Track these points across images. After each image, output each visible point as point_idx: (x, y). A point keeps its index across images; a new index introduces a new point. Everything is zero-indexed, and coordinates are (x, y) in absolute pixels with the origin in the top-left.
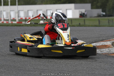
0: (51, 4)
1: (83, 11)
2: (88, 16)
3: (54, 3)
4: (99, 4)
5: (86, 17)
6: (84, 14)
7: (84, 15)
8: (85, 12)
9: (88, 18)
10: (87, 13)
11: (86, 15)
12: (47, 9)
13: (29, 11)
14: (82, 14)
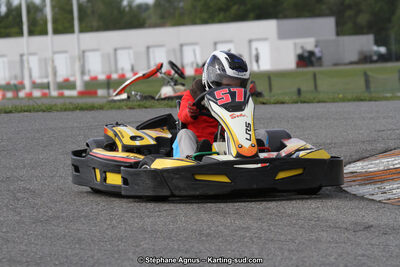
0: (193, 23)
1: (309, 44)
2: (326, 60)
3: (205, 22)
4: (363, 19)
5: (321, 65)
6: (311, 53)
7: (313, 59)
8: (316, 46)
9: (326, 68)
11: (320, 59)
12: (182, 42)
13: (119, 52)
14: (306, 54)
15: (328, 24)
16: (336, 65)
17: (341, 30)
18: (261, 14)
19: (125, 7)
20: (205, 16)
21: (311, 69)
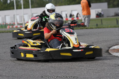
0: (65, 5)
1: (100, 10)
2: (105, 15)
3: (69, 4)
4: (116, 3)
5: (103, 17)
6: (100, 13)
7: (101, 15)
8: (102, 11)
9: (105, 18)
10: (103, 13)
11: (103, 15)
12: (62, 10)
14: (99, 14)
15: (105, 5)
16: (108, 17)
17: (109, 7)
20: (69, 3)
21: (100, 18)
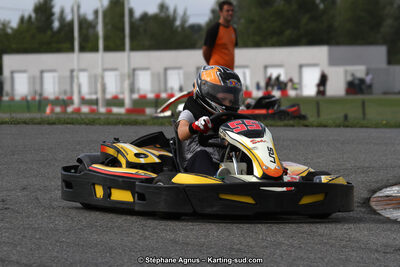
2: (377, 88)
3: (257, 45)
7: (364, 87)
8: (367, 74)
9: (376, 95)
10: (372, 79)
11: (370, 87)
14: (357, 82)
16: (385, 93)
18: (313, 40)
19: (178, 27)
20: (258, 38)
21: (360, 97)
